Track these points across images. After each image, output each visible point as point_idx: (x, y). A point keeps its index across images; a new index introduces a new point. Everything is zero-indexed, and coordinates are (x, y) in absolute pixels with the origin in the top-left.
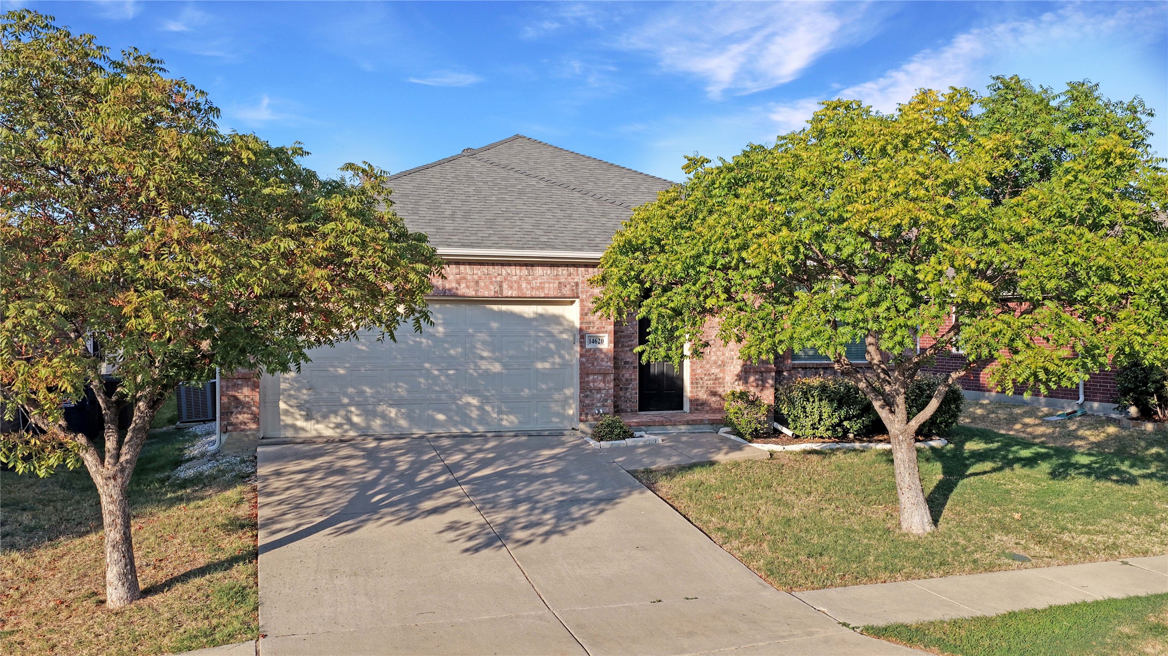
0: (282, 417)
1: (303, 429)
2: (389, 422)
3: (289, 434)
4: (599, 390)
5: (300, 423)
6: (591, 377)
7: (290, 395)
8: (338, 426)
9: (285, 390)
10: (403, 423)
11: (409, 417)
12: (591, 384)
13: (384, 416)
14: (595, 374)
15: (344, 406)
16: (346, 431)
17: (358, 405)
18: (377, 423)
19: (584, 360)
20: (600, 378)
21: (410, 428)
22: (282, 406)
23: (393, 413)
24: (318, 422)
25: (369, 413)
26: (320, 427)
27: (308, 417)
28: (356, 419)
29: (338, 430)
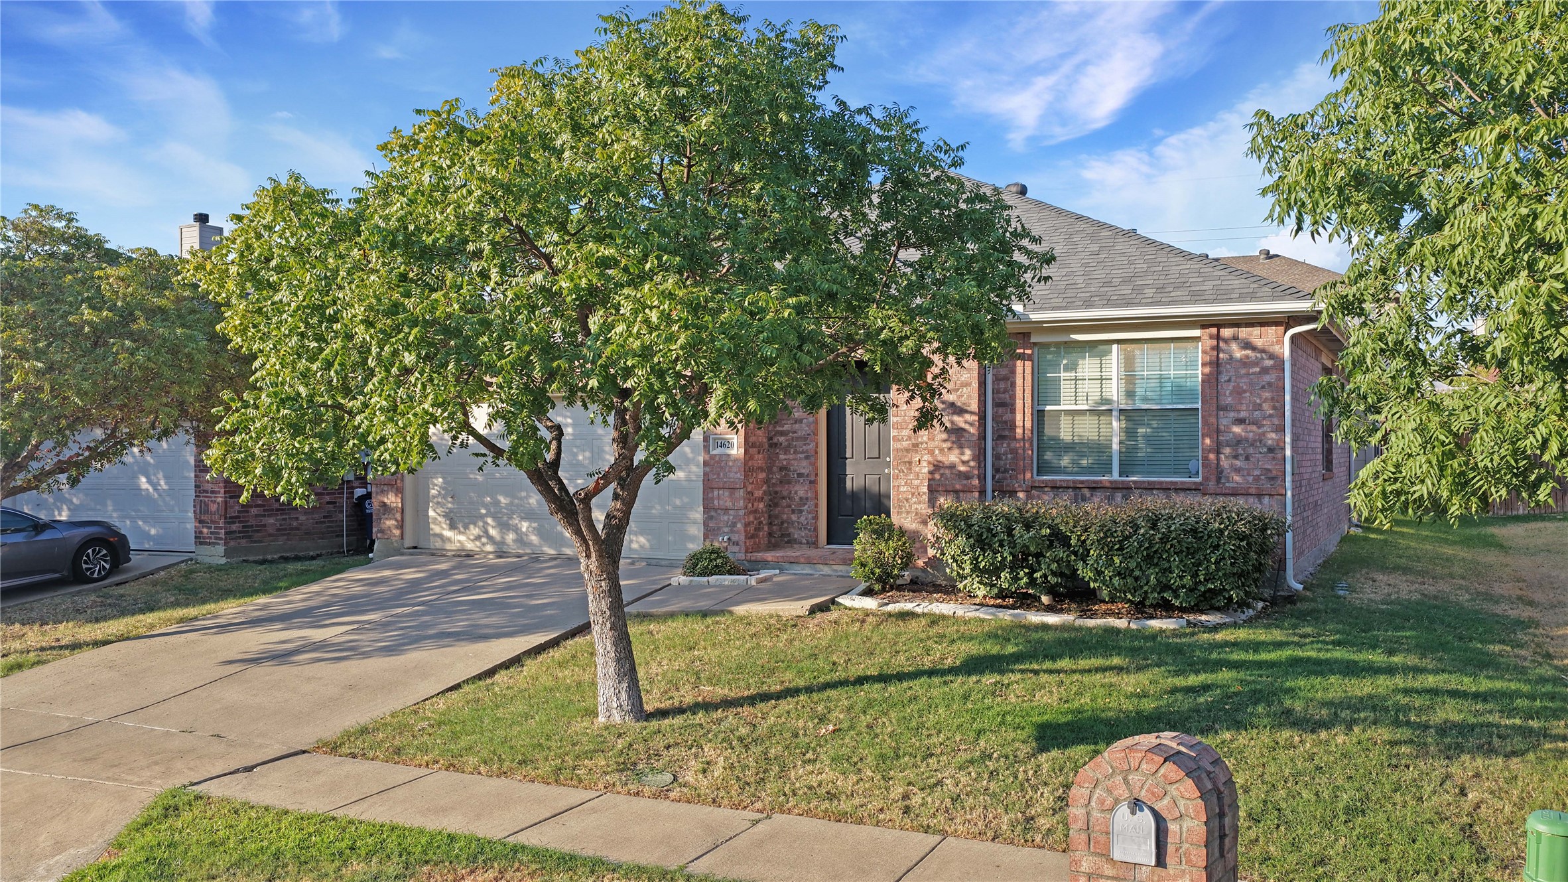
0: (432, 526)
1: (449, 540)
2: (521, 540)
3: (438, 544)
4: (726, 510)
5: (448, 533)
6: (716, 493)
7: (438, 503)
8: (478, 538)
9: (434, 497)
10: (534, 538)
11: (539, 532)
12: (716, 502)
13: (517, 530)
14: (719, 489)
15: (482, 517)
16: (484, 544)
17: (494, 518)
18: (511, 537)
19: (707, 469)
20: (727, 493)
21: (541, 546)
22: (431, 513)
23: (524, 526)
24: (460, 533)
25: (504, 526)
26: (462, 538)
27: (452, 527)
28: (492, 532)
29: (478, 543)
